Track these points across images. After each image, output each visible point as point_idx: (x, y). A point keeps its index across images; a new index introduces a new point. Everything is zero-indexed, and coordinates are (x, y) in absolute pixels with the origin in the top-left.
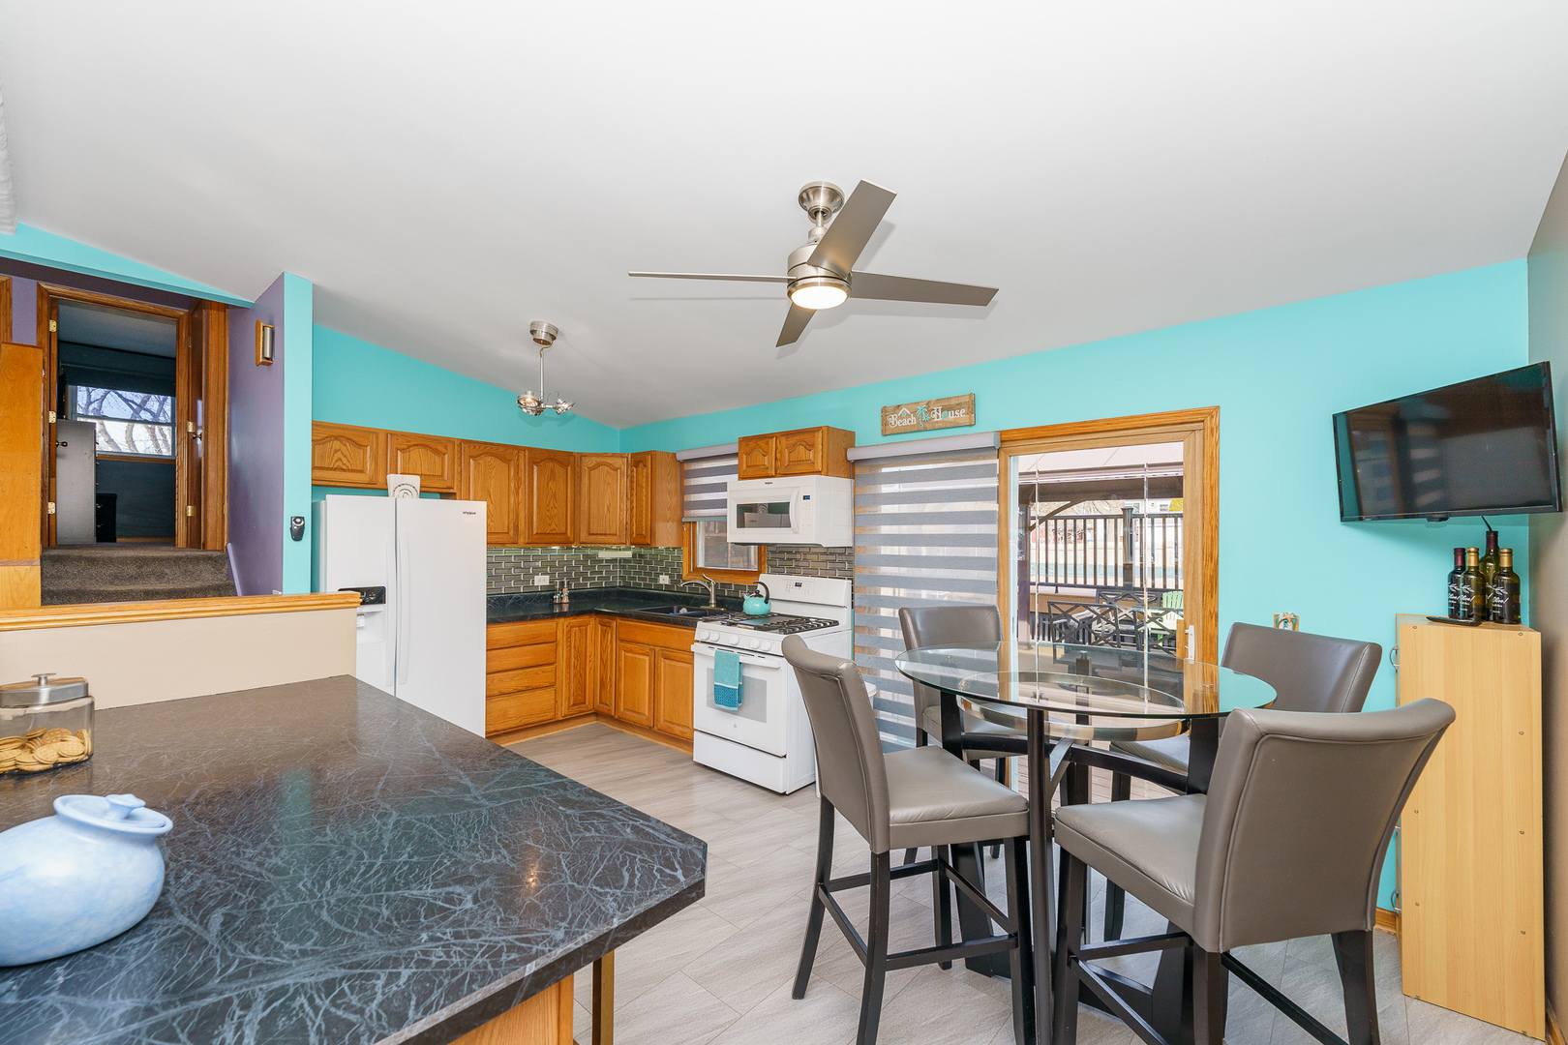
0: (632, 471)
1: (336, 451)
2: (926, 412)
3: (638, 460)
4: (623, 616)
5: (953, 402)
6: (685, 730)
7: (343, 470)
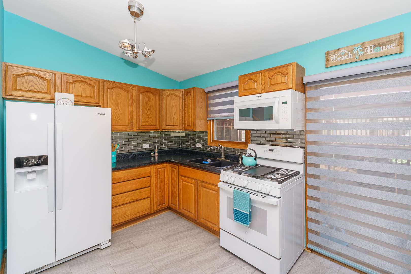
0: (185, 97)
1: (30, 81)
2: (360, 50)
3: (187, 92)
4: (182, 164)
5: (384, 40)
6: (214, 226)
7: (35, 92)
